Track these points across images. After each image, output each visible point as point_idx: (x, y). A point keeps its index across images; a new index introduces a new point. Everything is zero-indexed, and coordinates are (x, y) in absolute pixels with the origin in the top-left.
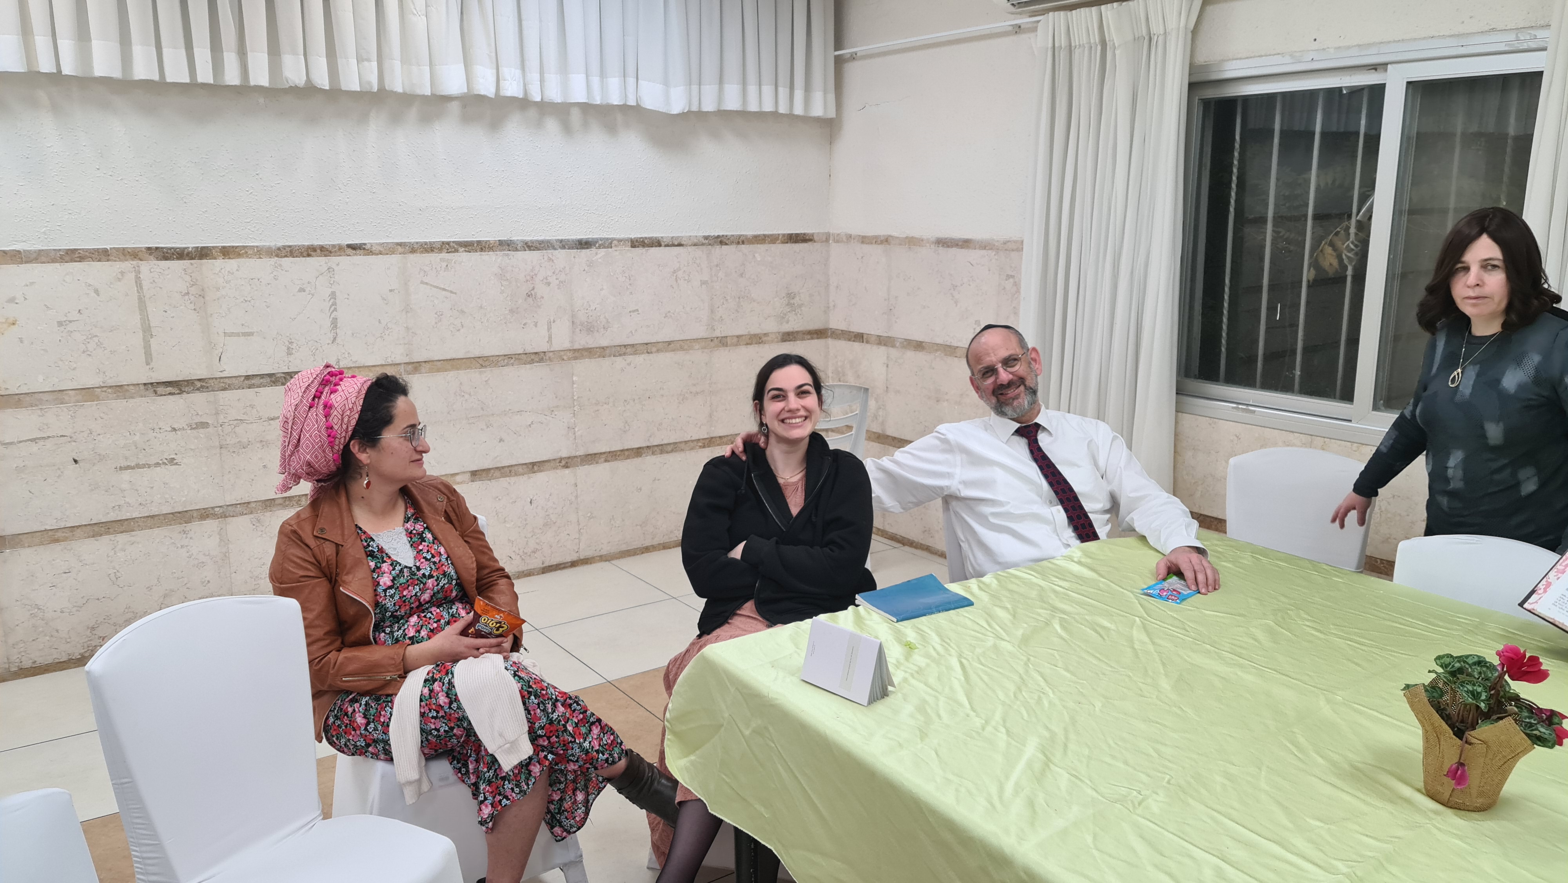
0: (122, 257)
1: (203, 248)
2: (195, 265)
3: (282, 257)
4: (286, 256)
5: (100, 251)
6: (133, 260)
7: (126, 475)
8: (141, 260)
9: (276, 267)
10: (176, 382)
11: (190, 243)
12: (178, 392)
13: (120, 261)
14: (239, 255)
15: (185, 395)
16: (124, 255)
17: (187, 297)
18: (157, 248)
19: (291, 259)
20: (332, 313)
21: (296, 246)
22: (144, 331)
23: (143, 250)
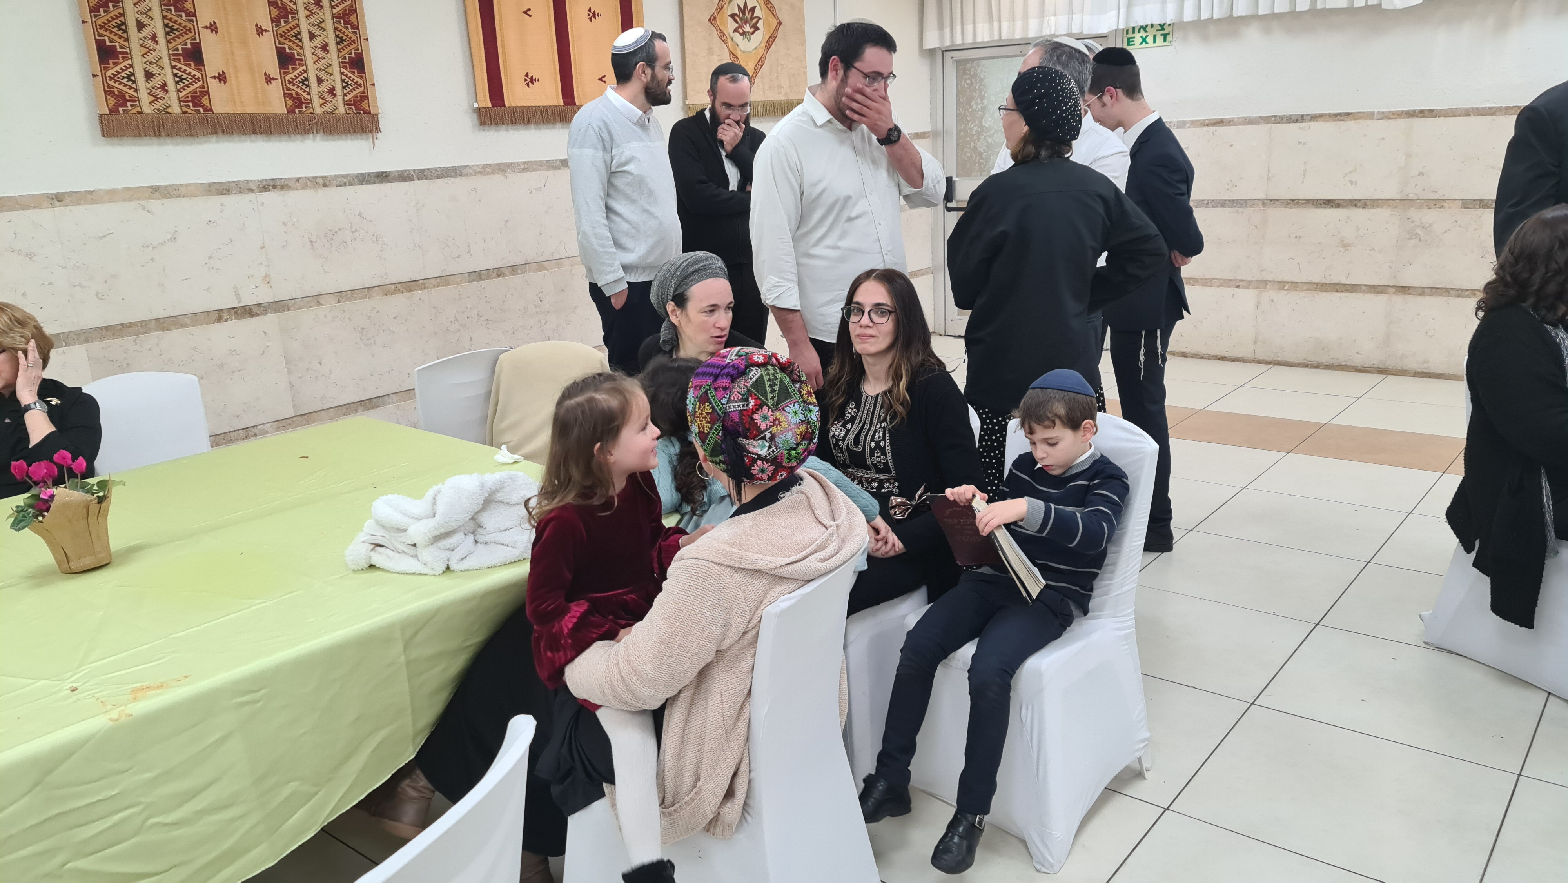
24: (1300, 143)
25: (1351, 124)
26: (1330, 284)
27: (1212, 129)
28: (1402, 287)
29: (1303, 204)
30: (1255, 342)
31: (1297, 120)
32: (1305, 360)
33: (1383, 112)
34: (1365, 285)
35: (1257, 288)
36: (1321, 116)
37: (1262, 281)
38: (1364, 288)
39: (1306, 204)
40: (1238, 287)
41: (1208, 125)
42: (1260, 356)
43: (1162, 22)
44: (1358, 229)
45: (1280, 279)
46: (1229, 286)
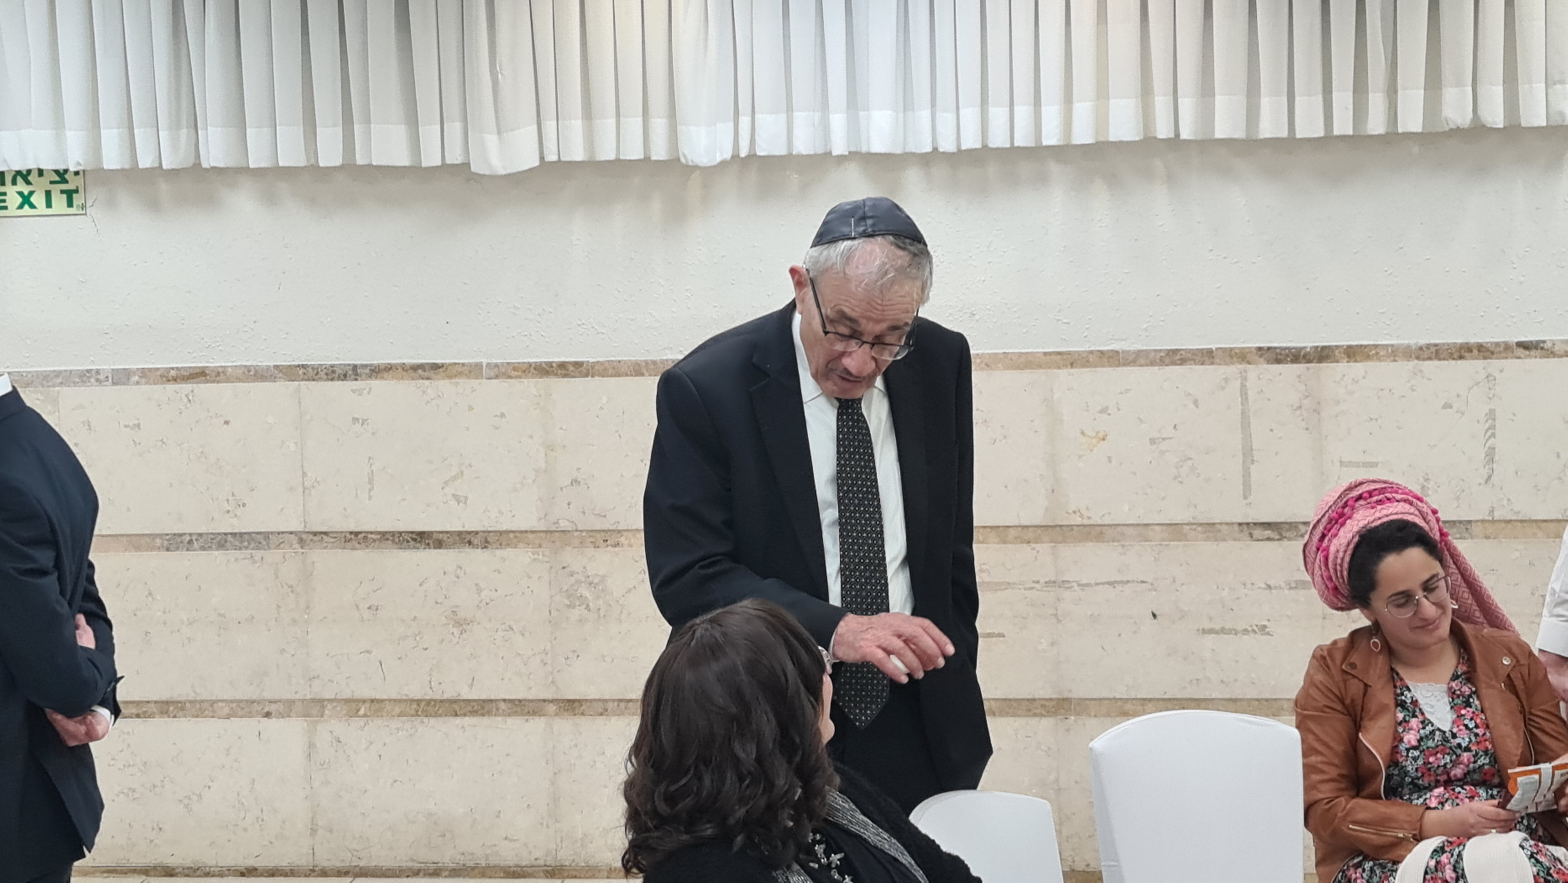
0: (1228, 359)
1: (1324, 348)
2: (1312, 371)
3: (1424, 360)
4: (1430, 359)
5: (1204, 352)
6: (1241, 363)
7: (1210, 640)
8: (1249, 363)
9: (1415, 374)
10: (1276, 524)
11: (1308, 342)
12: (1278, 537)
13: (1226, 364)
14: (1368, 358)
15: (1285, 543)
16: (1231, 357)
17: (1298, 412)
18: (1269, 348)
19: (1436, 363)
20: (1487, 441)
21: (1444, 344)
22: (1244, 454)
23: (1255, 351)
24: (355, 420)
25: (443, 385)
26: (442, 701)
27: (186, 387)
28: (569, 701)
29: (374, 541)
30: (314, 831)
31: (345, 375)
32: (412, 860)
33: (496, 365)
34: (504, 700)
35: (307, 715)
36: (389, 368)
37: (313, 700)
38: (503, 706)
39: (380, 540)
40: (268, 715)
41: (175, 380)
42: (324, 860)
43: (61, 167)
44: (479, 590)
45: (347, 694)
46: (250, 715)
